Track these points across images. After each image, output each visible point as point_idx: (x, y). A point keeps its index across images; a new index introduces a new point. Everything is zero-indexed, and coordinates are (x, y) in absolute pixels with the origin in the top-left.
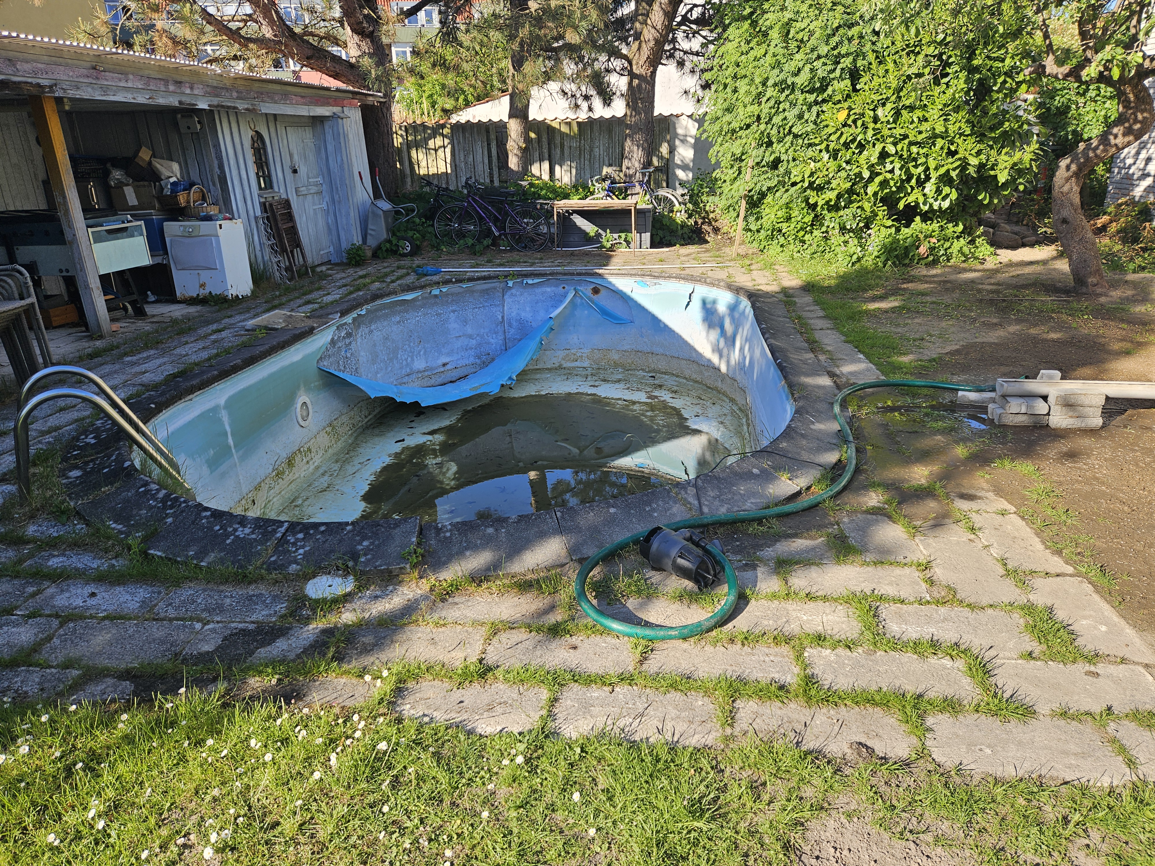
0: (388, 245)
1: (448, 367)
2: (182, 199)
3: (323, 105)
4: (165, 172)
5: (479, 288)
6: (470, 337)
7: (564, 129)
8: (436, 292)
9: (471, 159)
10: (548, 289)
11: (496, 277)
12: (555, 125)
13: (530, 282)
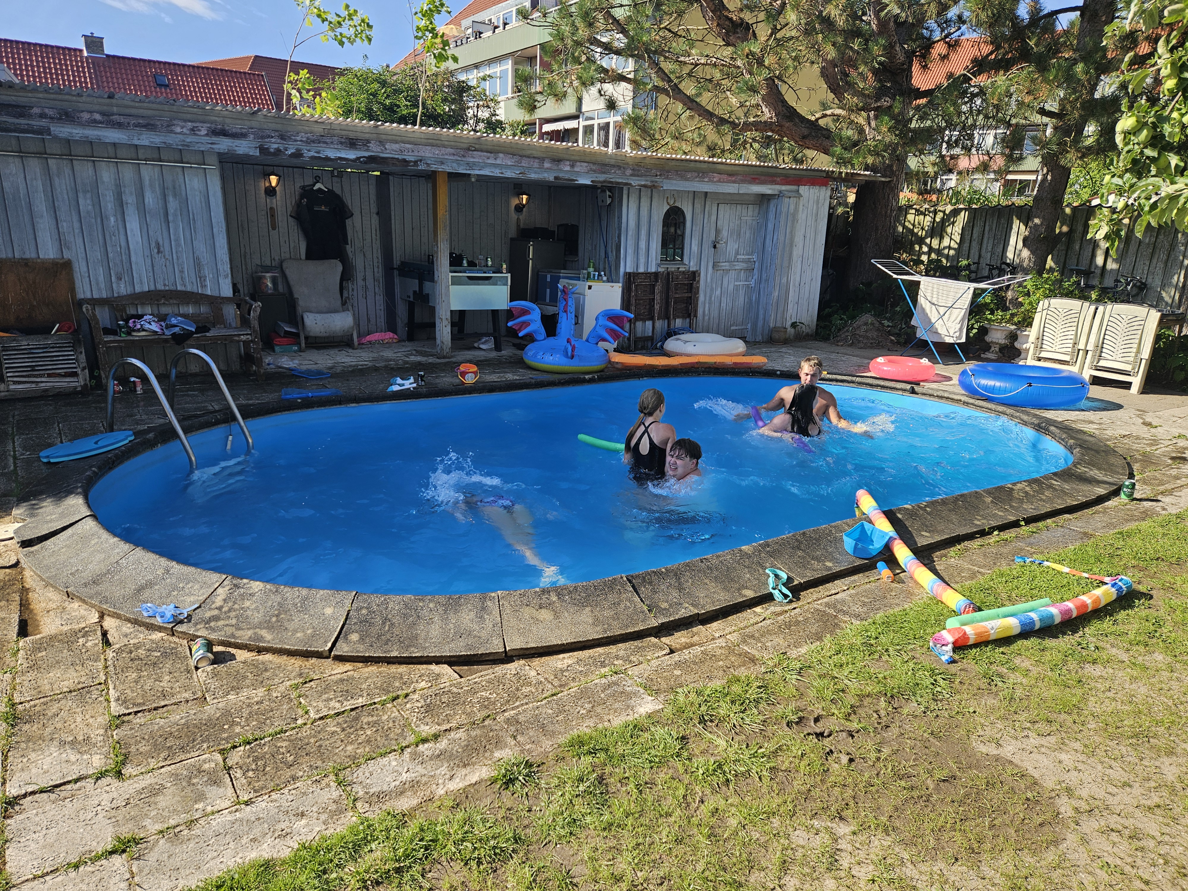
3: (763, 183)
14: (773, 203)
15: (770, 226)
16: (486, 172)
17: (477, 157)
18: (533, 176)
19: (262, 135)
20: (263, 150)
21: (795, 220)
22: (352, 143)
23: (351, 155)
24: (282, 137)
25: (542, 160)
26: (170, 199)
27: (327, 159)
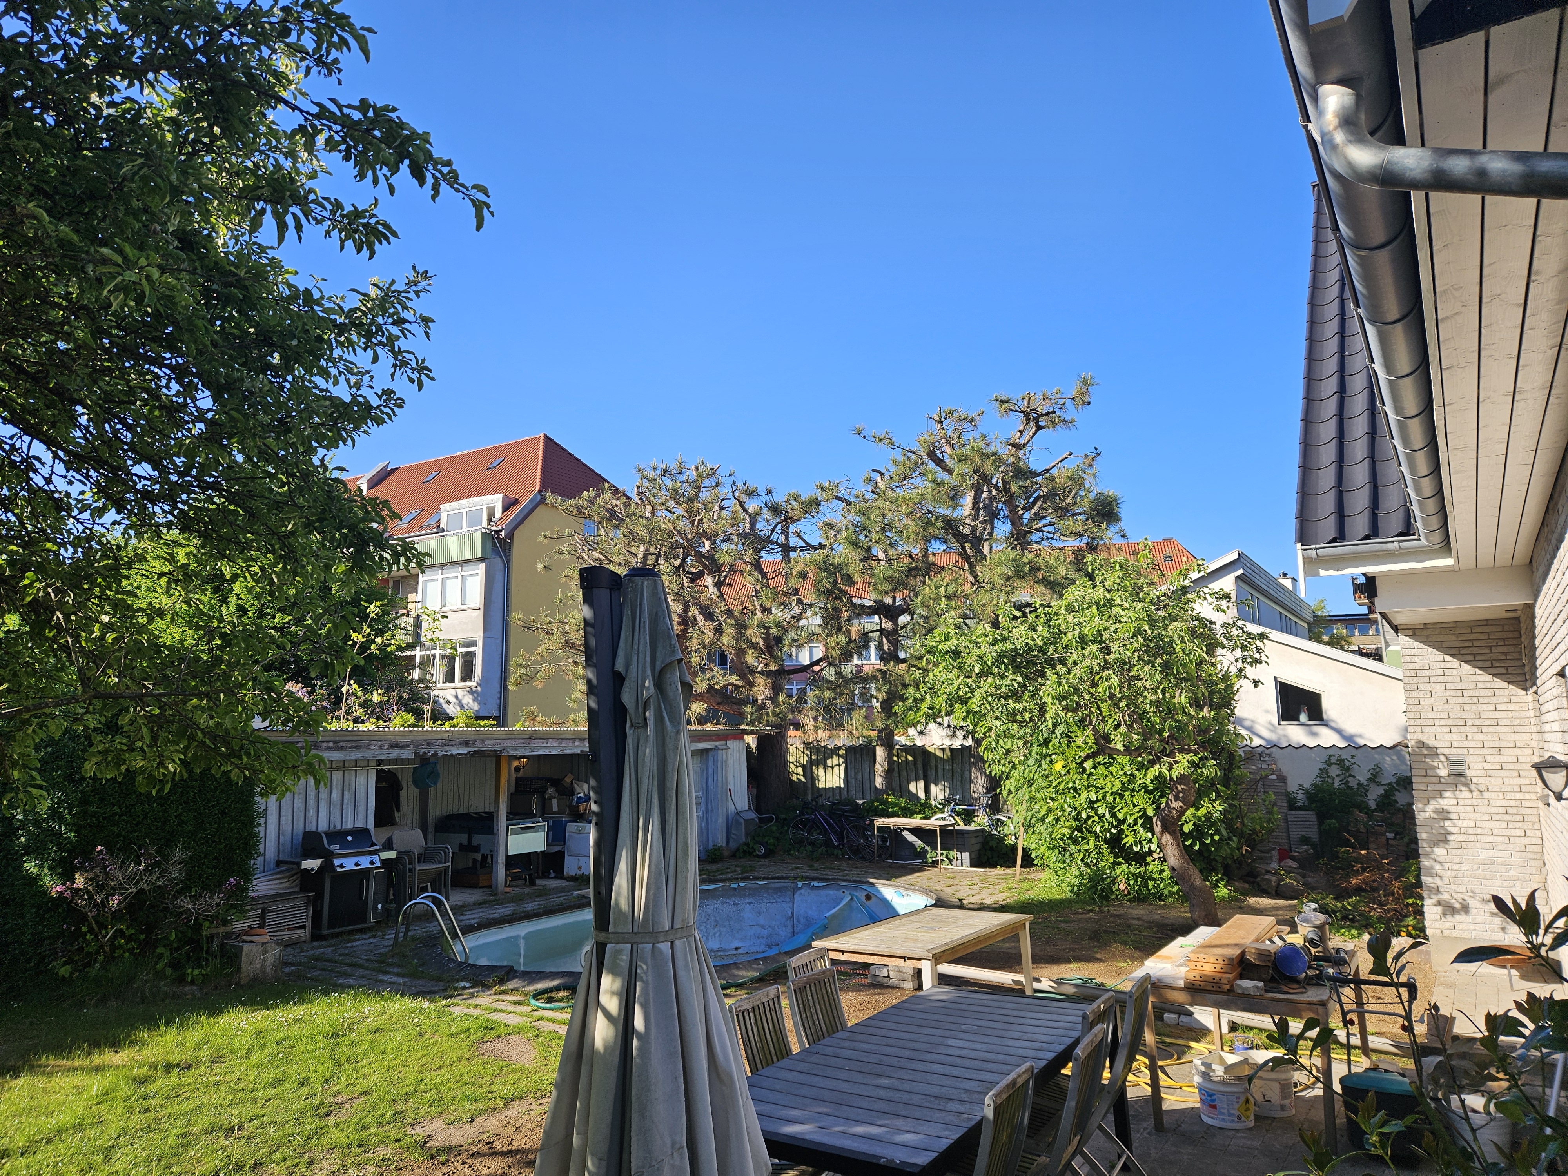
0: (745, 847)
1: (740, 951)
2: (581, 808)
3: (705, 741)
4: (578, 789)
5: (773, 885)
6: (763, 927)
7: (939, 753)
8: (735, 886)
9: (860, 777)
10: (831, 892)
11: (787, 878)
12: (931, 750)
13: (816, 884)
14: (711, 754)
15: (710, 771)
16: (541, 752)
17: (537, 743)
18: (568, 752)
19: (418, 743)
20: (416, 754)
21: (727, 765)
22: (466, 743)
23: (465, 751)
24: (428, 745)
25: (573, 740)
26: (346, 793)
27: (452, 755)
